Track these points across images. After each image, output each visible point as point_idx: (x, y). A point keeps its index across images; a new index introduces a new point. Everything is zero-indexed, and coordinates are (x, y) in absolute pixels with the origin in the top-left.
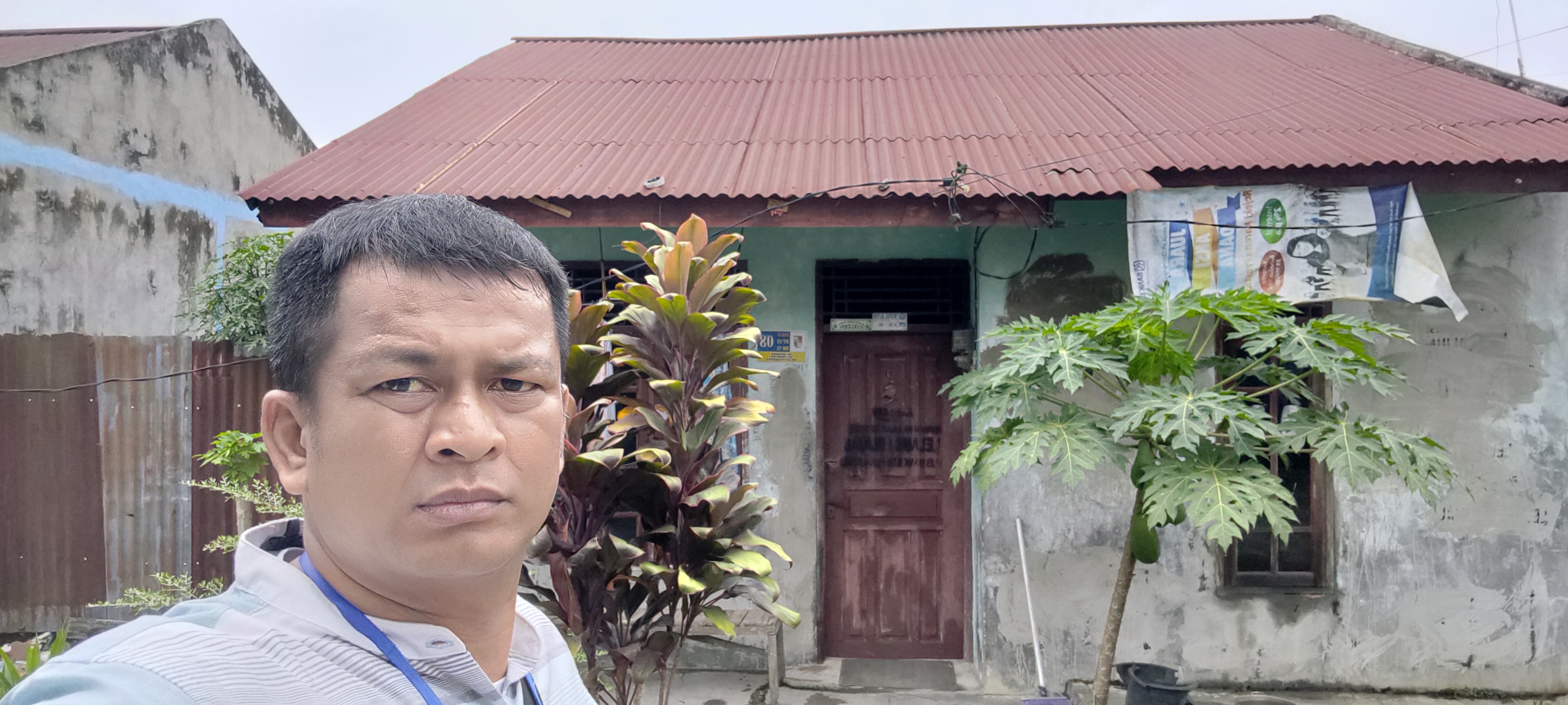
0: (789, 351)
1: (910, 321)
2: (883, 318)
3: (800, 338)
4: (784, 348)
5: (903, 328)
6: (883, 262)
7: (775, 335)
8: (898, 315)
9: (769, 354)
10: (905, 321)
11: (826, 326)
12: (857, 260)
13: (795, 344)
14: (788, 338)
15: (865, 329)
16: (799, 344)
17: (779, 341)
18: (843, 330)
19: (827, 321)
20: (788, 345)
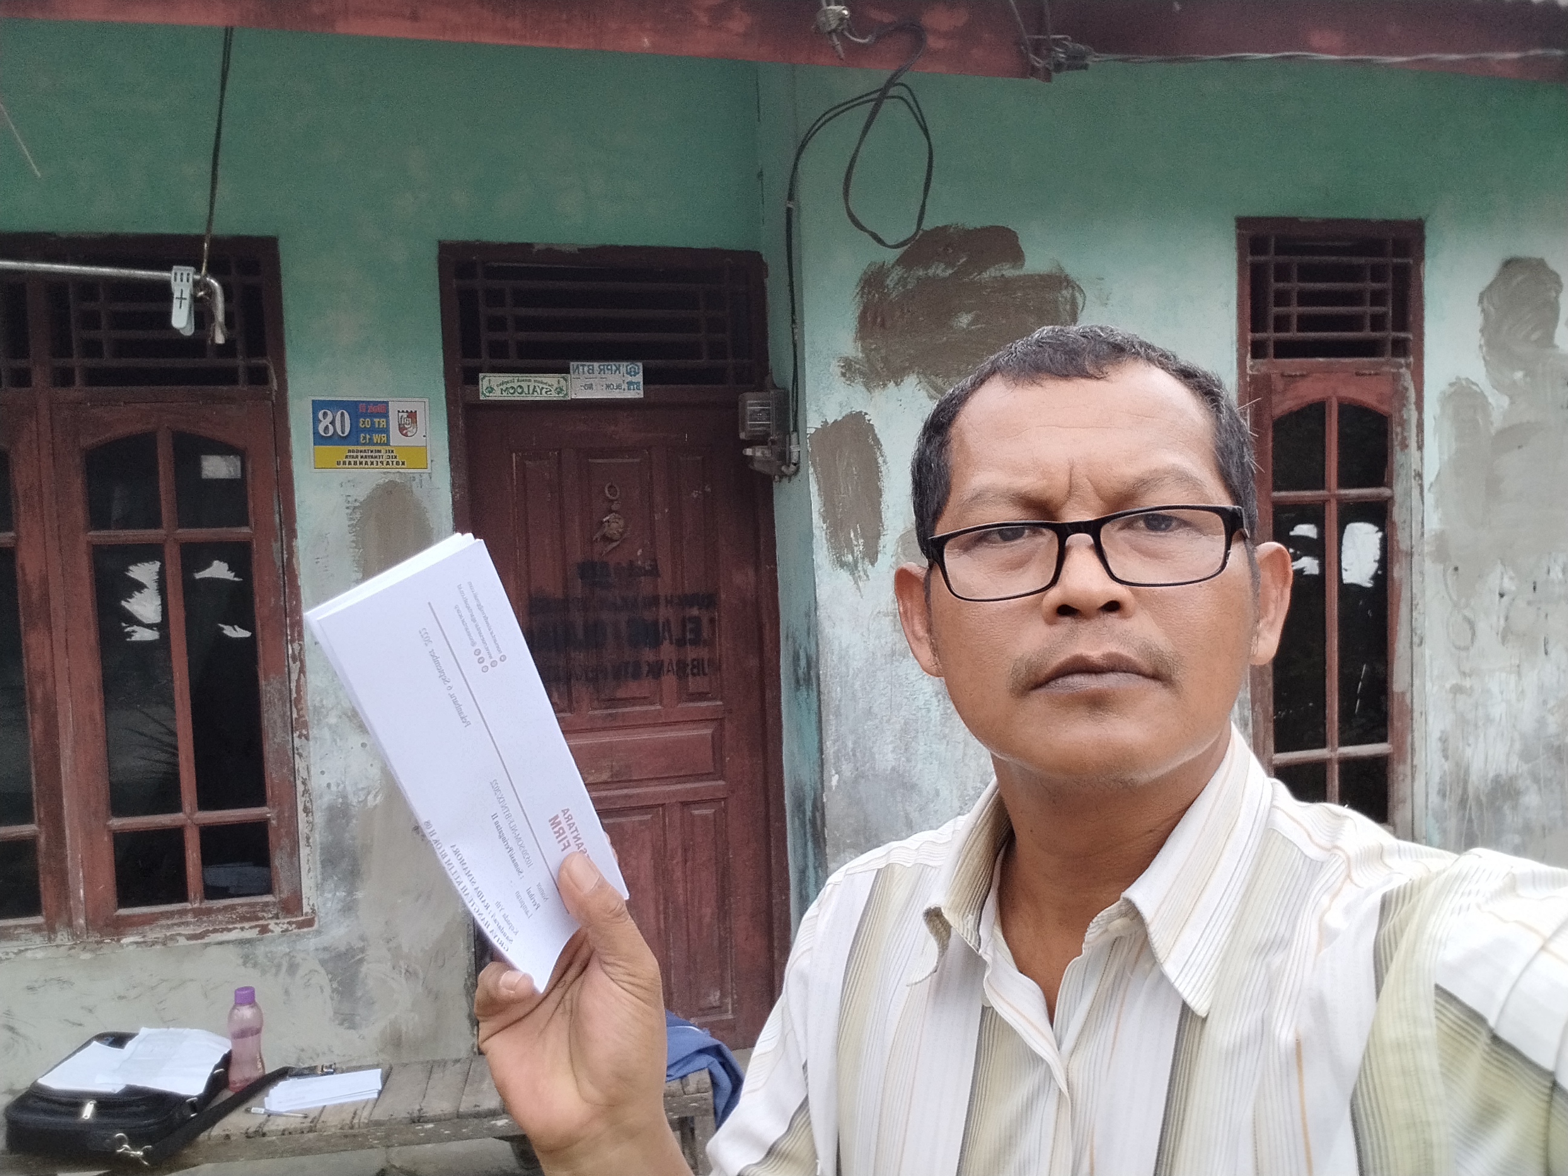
0: (387, 444)
1: (649, 378)
2: (591, 371)
3: (412, 415)
4: (376, 438)
5: (637, 394)
6: (585, 252)
7: (355, 409)
8: (624, 366)
9: (344, 449)
10: (639, 378)
11: (469, 388)
12: (530, 246)
13: (402, 429)
14: (385, 415)
15: (554, 396)
16: (411, 430)
17: (365, 423)
18: (506, 397)
19: (472, 379)
20: (386, 431)
